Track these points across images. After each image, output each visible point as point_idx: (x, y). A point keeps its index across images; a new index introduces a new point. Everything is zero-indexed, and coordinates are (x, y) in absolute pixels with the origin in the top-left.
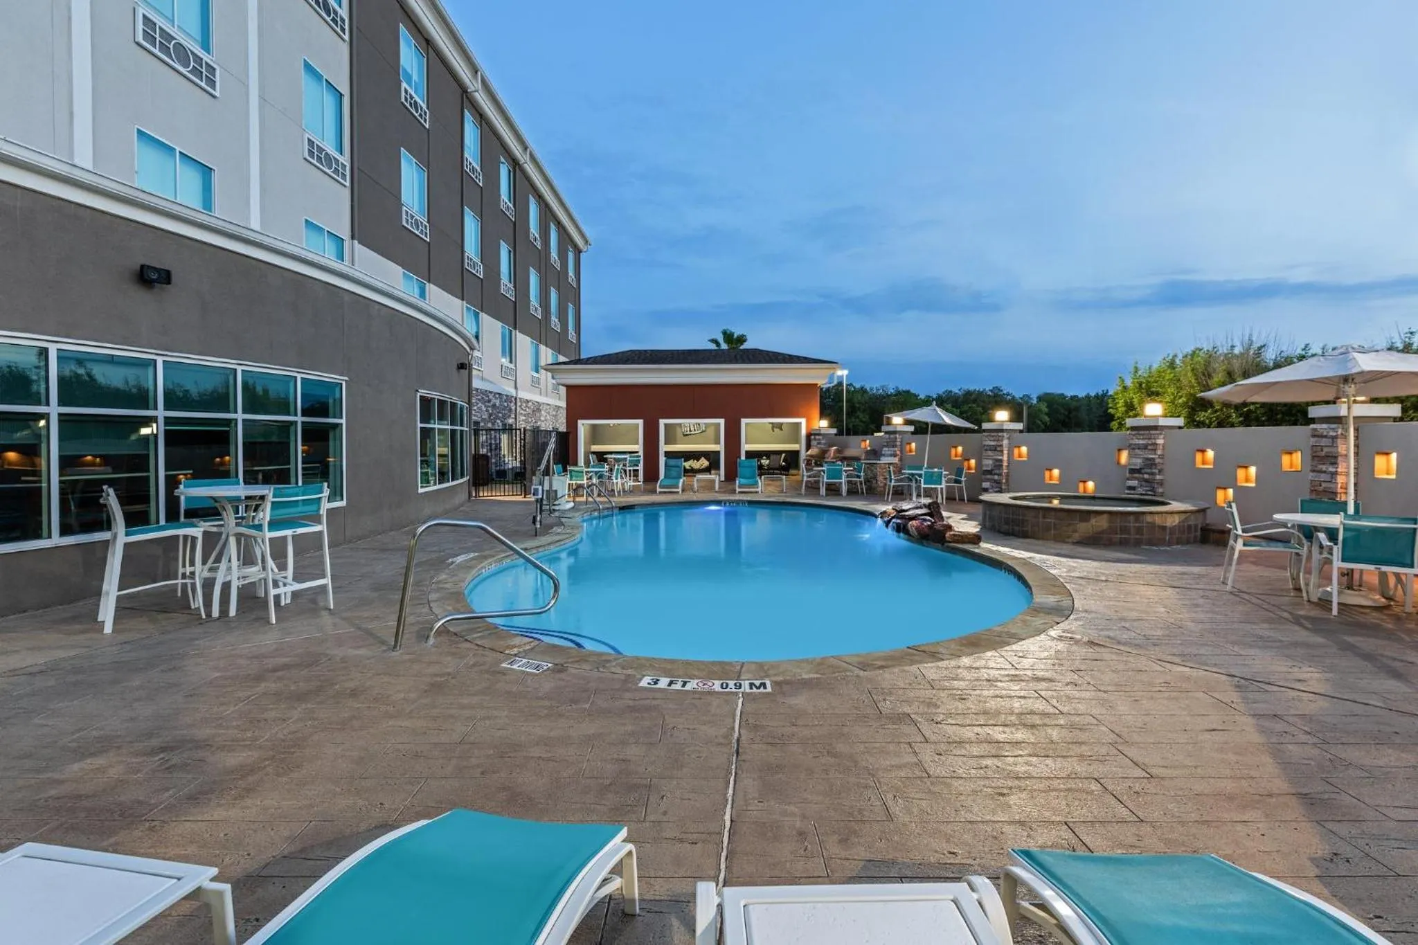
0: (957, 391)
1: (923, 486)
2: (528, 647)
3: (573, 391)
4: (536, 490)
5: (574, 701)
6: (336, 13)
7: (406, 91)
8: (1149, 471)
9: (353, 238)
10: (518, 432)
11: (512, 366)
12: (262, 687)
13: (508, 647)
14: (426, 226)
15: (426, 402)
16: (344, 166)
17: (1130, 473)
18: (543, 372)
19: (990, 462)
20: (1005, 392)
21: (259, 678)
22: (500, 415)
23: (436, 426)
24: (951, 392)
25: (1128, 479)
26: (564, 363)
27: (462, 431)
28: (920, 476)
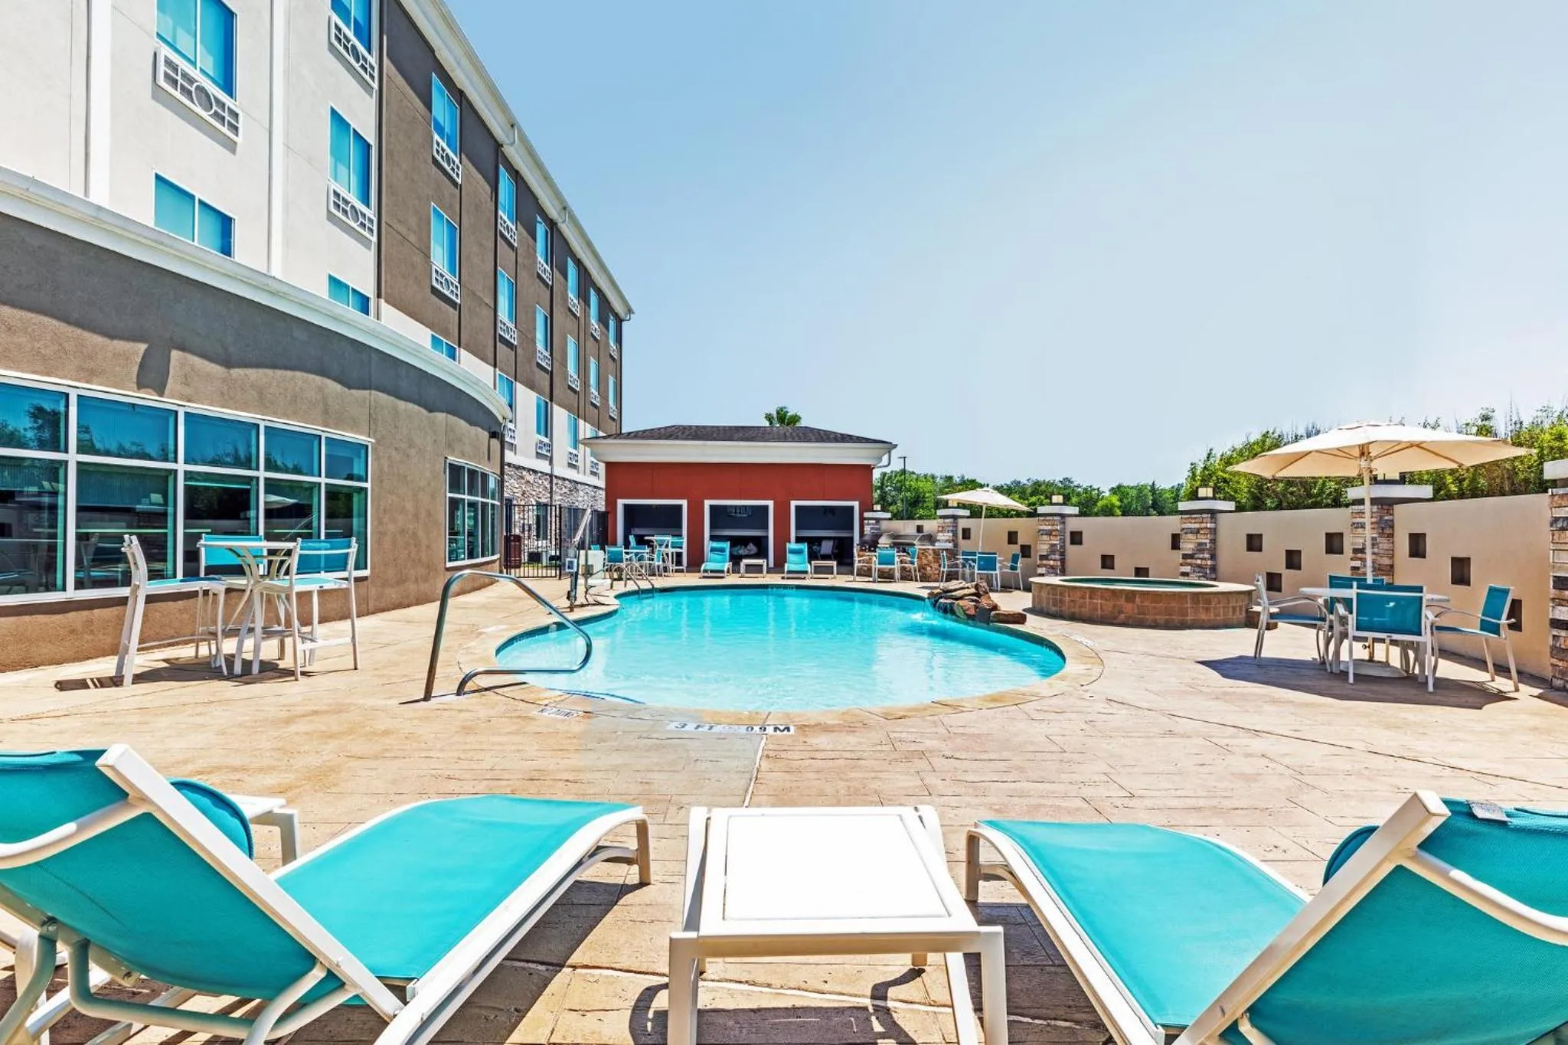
0: (1026, 482)
1: (976, 571)
2: (559, 699)
3: (613, 468)
4: (571, 563)
5: (601, 741)
6: (365, 60)
7: (438, 144)
8: (1201, 556)
9: (379, 296)
10: (554, 508)
11: (547, 440)
12: (293, 728)
13: (540, 699)
14: (457, 287)
15: (455, 471)
16: (371, 221)
17: (1183, 558)
18: (581, 446)
19: (1046, 547)
20: (1076, 484)
21: (289, 721)
22: (534, 493)
23: (466, 497)
24: (1019, 482)
25: (1181, 565)
26: (604, 437)
27: (493, 505)
28: (974, 561)
